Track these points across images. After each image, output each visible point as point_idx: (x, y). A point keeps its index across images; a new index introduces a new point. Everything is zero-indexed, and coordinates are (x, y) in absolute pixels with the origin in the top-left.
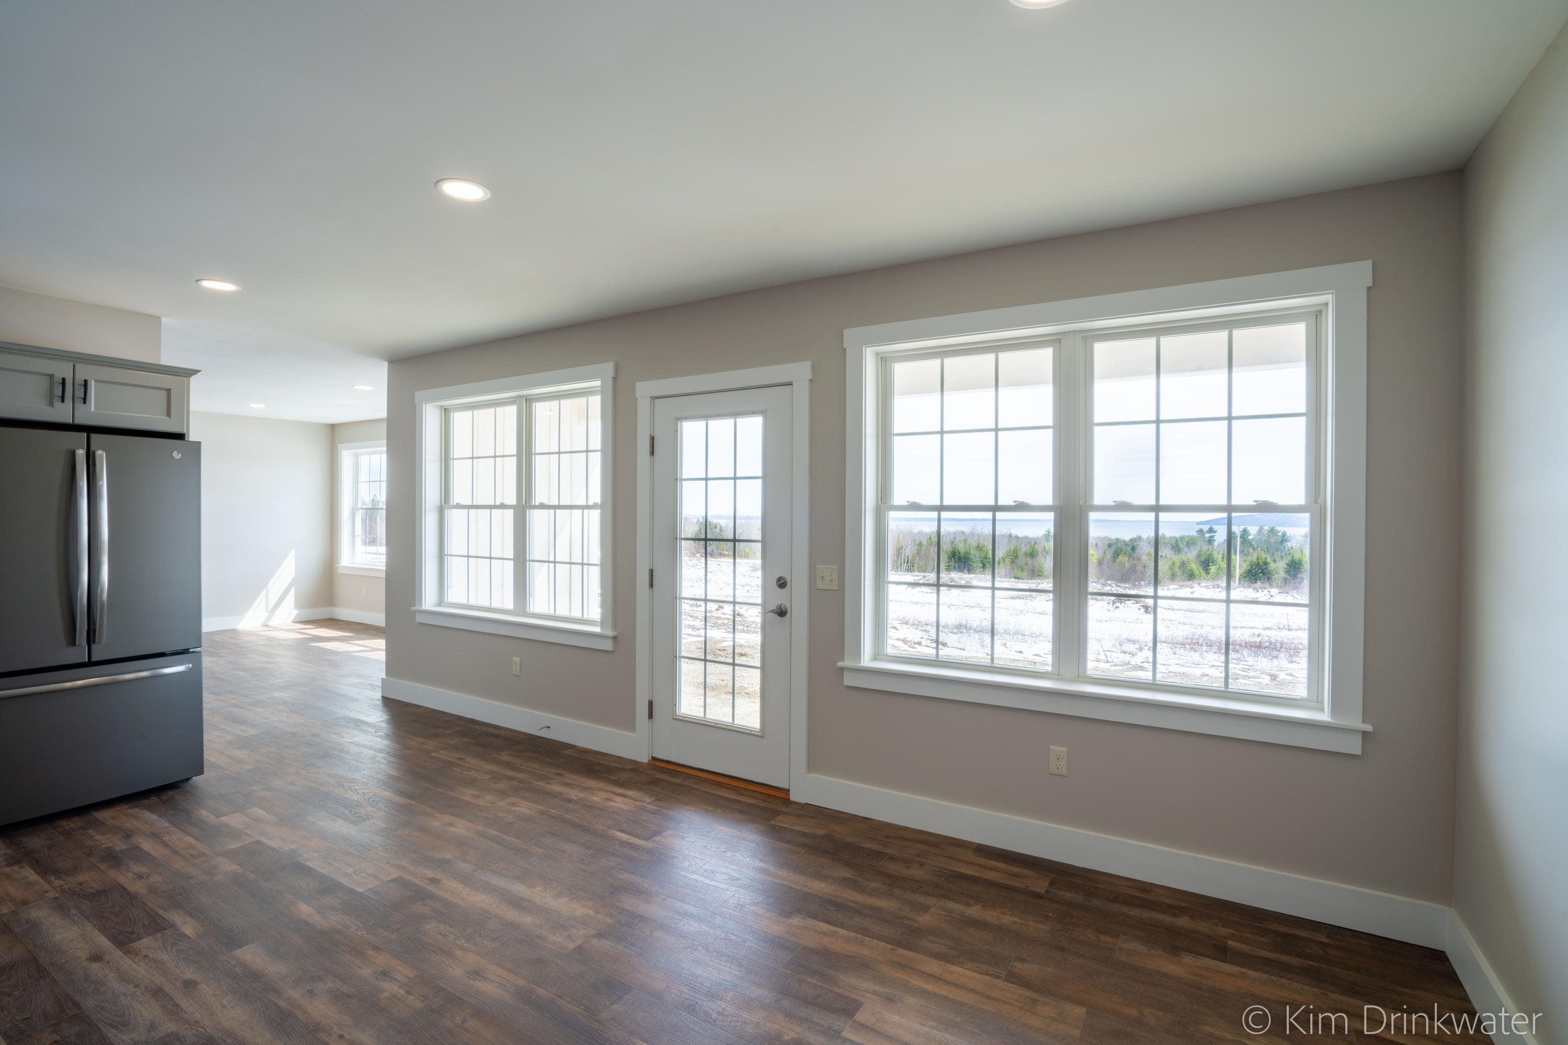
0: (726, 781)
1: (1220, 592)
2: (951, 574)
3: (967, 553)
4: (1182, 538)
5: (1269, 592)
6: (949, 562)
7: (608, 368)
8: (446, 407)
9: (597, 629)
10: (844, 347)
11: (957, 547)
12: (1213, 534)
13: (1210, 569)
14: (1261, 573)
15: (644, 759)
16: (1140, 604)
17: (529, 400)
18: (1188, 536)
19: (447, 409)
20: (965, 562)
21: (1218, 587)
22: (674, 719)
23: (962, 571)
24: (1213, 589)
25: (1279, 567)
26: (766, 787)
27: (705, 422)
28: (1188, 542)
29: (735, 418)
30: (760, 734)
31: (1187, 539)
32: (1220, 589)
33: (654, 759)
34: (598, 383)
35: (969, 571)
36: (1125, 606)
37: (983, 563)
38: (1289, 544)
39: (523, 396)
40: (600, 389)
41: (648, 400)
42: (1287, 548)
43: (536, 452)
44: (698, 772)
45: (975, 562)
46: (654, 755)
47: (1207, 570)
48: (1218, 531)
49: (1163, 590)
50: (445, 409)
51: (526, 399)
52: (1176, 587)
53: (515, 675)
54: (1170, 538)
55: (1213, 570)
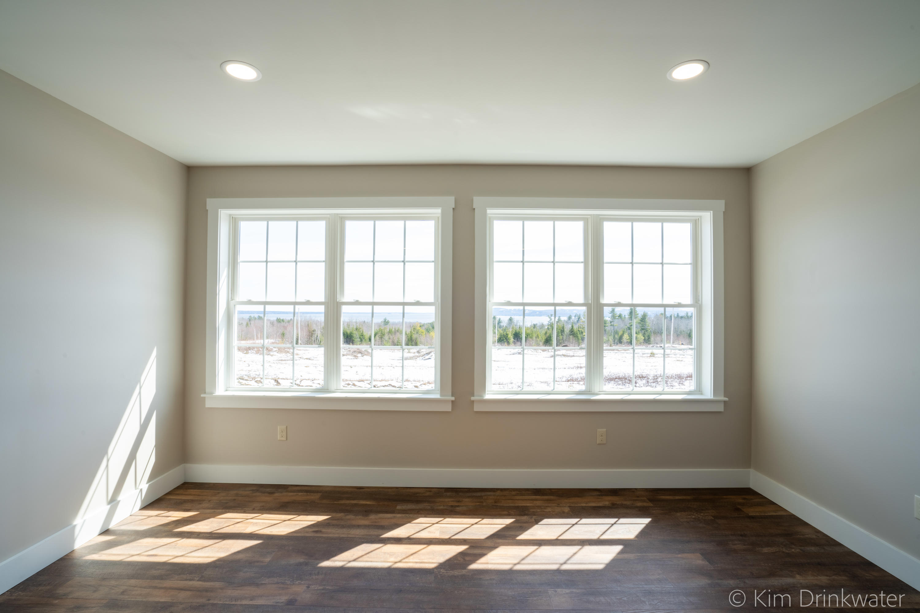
3: (351, 333)
11: (345, 329)
14: (505, 339)
20: (350, 338)
23: (349, 344)
25: (511, 337)
35: (353, 343)
37: (361, 339)
45: (356, 338)
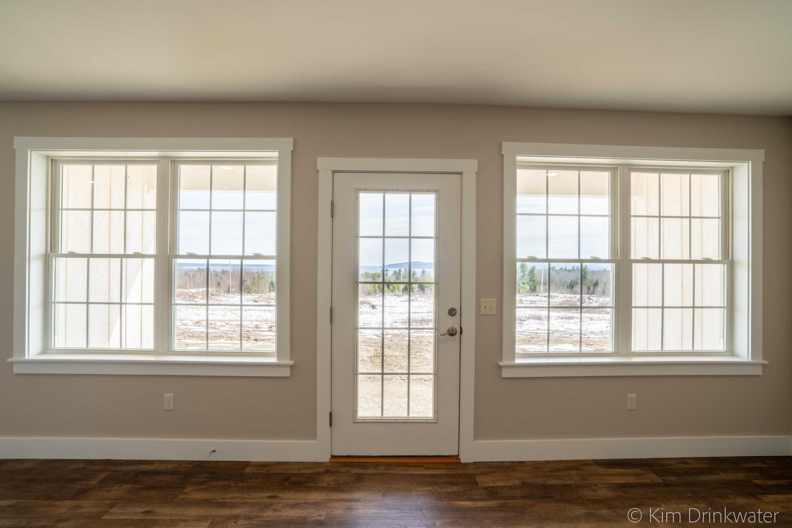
0: (405, 460)
1: (397, 297)
2: (271, 294)
4: (375, 274)
5: (415, 296)
6: (270, 288)
7: (288, 143)
8: (53, 158)
9: (273, 360)
10: (503, 153)
12: (387, 272)
13: (390, 287)
15: (326, 458)
16: (370, 305)
17: (175, 162)
18: (378, 273)
19: (55, 160)
21: (396, 295)
22: (355, 423)
24: (394, 296)
26: (437, 458)
27: (382, 195)
28: (378, 276)
29: (410, 194)
30: (435, 421)
31: (377, 274)
32: (397, 296)
33: (333, 457)
34: (275, 154)
36: (364, 306)
38: (416, 276)
39: (169, 157)
40: (277, 159)
41: (331, 173)
42: (416, 278)
43: (180, 208)
44: (378, 459)
46: (333, 454)
47: (389, 288)
48: (389, 270)
49: (373, 297)
50: (52, 160)
51: (171, 160)
52: (379, 296)
53: (165, 410)
54: (371, 273)
55: (391, 287)
